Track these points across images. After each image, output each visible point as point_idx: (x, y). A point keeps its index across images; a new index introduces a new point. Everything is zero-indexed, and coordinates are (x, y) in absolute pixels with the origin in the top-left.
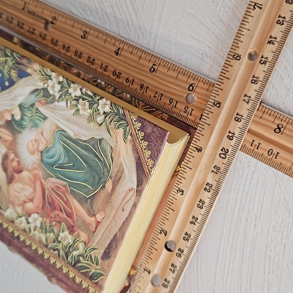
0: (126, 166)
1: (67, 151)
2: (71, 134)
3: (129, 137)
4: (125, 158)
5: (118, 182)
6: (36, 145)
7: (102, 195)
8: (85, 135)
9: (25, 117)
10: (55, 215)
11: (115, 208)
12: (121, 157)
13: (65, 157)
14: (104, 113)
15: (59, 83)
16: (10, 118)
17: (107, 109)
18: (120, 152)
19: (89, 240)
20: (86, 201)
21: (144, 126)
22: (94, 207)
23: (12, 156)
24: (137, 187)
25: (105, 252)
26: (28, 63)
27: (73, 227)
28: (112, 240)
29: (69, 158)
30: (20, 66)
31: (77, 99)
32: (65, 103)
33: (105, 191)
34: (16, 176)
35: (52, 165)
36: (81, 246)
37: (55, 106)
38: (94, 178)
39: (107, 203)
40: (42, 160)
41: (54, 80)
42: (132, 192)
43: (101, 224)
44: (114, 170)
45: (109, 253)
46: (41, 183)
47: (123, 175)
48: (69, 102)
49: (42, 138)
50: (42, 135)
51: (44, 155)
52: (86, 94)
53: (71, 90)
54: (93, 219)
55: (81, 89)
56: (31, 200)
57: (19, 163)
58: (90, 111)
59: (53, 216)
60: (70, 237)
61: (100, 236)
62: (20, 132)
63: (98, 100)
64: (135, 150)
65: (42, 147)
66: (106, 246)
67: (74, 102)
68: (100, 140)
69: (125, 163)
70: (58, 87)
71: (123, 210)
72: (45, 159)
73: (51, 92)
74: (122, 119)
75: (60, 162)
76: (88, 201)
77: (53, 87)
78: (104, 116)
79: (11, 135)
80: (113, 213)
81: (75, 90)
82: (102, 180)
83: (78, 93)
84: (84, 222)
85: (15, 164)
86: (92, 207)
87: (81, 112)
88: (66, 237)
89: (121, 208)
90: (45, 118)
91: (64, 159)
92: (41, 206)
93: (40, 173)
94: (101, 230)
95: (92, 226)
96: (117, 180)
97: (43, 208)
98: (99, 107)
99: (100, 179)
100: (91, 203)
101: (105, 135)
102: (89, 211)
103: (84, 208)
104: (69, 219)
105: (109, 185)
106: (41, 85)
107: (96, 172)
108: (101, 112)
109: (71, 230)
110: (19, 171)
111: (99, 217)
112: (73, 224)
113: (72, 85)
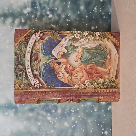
0: (111, 48)
1: (90, 53)
2: (89, 47)
3: (109, 39)
4: (110, 46)
5: (111, 54)
6: (77, 58)
7: (107, 60)
8: (94, 46)
9: (69, 50)
10: (94, 76)
11: (113, 62)
12: (109, 46)
13: (90, 56)
14: (98, 36)
15: (79, 33)
16: (63, 54)
17: (99, 34)
18: (108, 45)
19: (109, 76)
20: (103, 66)
21: (112, 34)
22: (106, 66)
23: (69, 66)
24: (117, 52)
25: (116, 77)
26: (64, 32)
27: (102, 76)
28: (116, 72)
29: (91, 55)
30: (61, 34)
31: (87, 36)
32: (83, 39)
33: (108, 59)
34: (73, 72)
35: (86, 61)
36: (107, 80)
37: (80, 41)
38: (103, 57)
39: (110, 62)
40: (81, 61)
41: (77, 33)
42: (116, 55)
43: (111, 69)
44: (108, 51)
45: (117, 76)
46: (84, 69)
47: (112, 51)
48: (85, 38)
49: (79, 54)
50: (79, 53)
51: (82, 59)
52: (90, 33)
53: (84, 34)
54: (108, 69)
55: (88, 32)
56: (83, 77)
57: (73, 67)
58: (93, 38)
59: (93, 77)
60: (102, 80)
61: (112, 73)
62: (69, 56)
63: (95, 33)
64: (112, 42)
65: (80, 57)
66: (115, 75)
67: (87, 37)
68: (100, 45)
69: (111, 47)
70: (79, 35)
71: (116, 61)
72: (83, 60)
73: (77, 38)
74: (105, 35)
75: (89, 58)
76: (103, 65)
77: (77, 36)
78: (98, 37)
79: (66, 59)
80: (113, 64)
81: (86, 33)
82: (106, 56)
83: (87, 34)
84: (105, 72)
85: (71, 68)
86: (105, 66)
87: (90, 39)
88: (101, 81)
89: (115, 61)
90: (78, 47)
91: (90, 57)
92: (87, 76)
93: (83, 66)
94: (112, 71)
95: (108, 72)
96: (110, 53)
97: (88, 76)
98: (96, 35)
99: (105, 56)
100: (105, 65)
101: (101, 42)
102: (105, 68)
103: (103, 68)
104: (99, 75)
105: (108, 56)
106: (72, 37)
107: (103, 55)
108: (97, 36)
109: (102, 77)
110: (74, 70)
111: (109, 68)
112: (101, 75)
113: (84, 32)
